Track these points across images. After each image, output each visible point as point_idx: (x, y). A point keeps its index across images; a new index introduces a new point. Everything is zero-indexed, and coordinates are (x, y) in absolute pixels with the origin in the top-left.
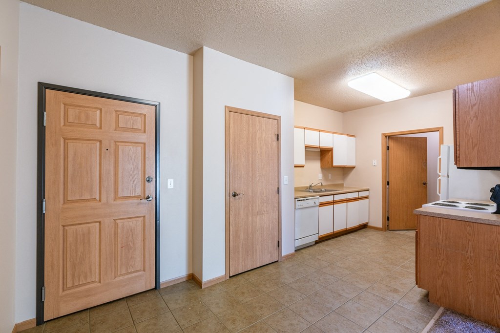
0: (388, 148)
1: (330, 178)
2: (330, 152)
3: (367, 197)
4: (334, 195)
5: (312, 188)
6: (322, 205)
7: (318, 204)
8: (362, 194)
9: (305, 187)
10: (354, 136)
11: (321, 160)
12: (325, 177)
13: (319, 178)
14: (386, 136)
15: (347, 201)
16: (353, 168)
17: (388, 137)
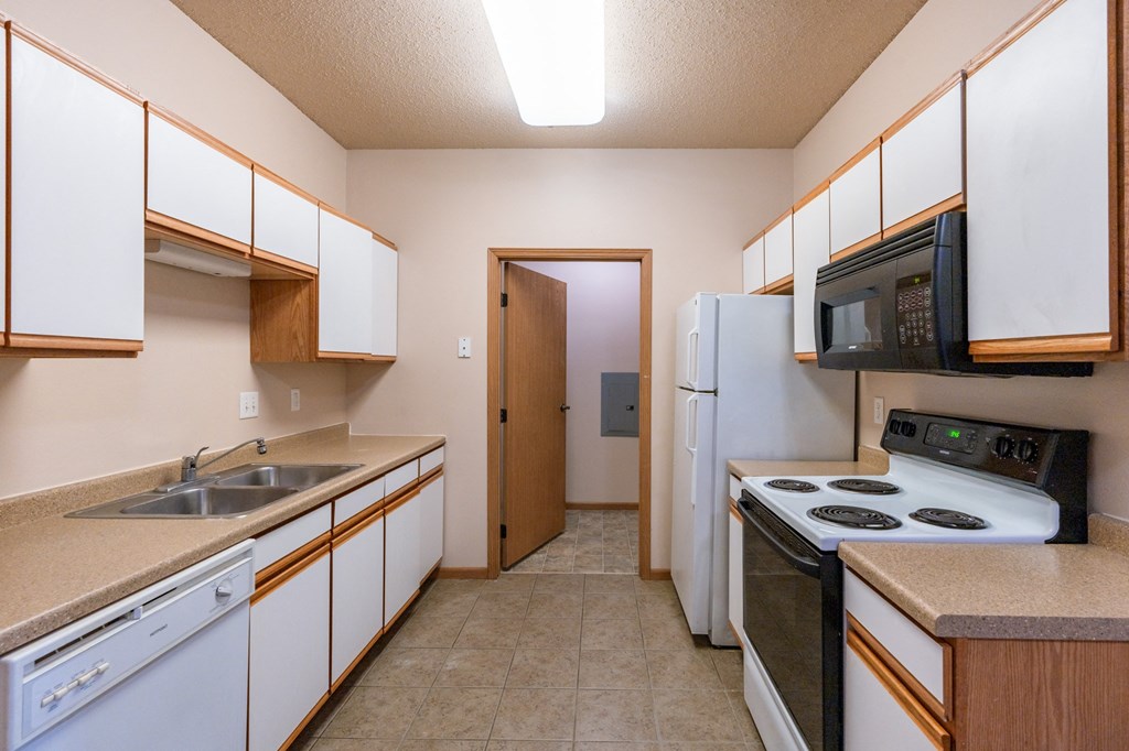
0: (505, 300)
1: (295, 408)
2: (305, 291)
3: (437, 472)
4: (332, 501)
5: (200, 473)
6: (267, 581)
7: (243, 588)
8: (429, 463)
9: (148, 475)
10: (391, 245)
11: (257, 324)
12: (274, 407)
13: (244, 414)
14: (500, 259)
15: (384, 507)
16: (386, 364)
17: (503, 262)
